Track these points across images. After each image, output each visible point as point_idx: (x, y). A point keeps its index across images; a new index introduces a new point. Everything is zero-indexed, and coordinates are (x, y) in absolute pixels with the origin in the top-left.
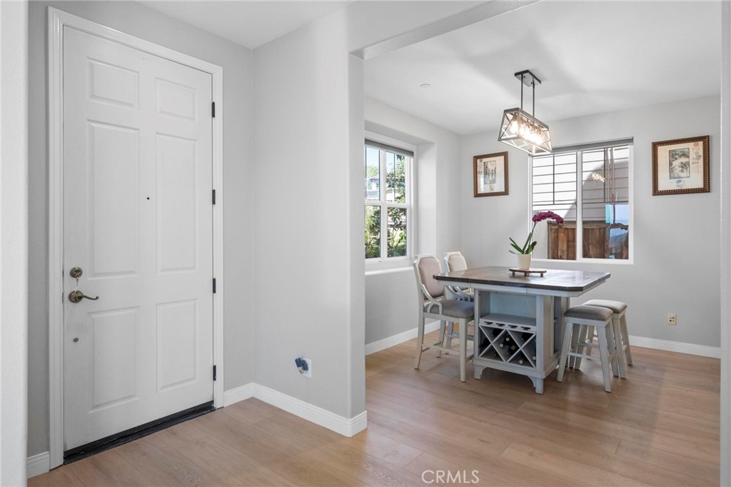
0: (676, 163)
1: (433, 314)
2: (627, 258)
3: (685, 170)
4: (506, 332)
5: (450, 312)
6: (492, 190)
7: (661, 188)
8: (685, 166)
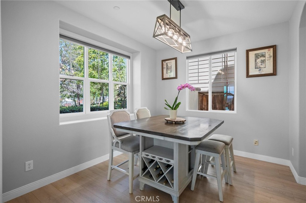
0: (259, 60)
1: (116, 148)
2: (233, 110)
3: (263, 64)
4: (157, 162)
5: (124, 147)
6: (170, 76)
7: (251, 73)
8: (263, 62)
